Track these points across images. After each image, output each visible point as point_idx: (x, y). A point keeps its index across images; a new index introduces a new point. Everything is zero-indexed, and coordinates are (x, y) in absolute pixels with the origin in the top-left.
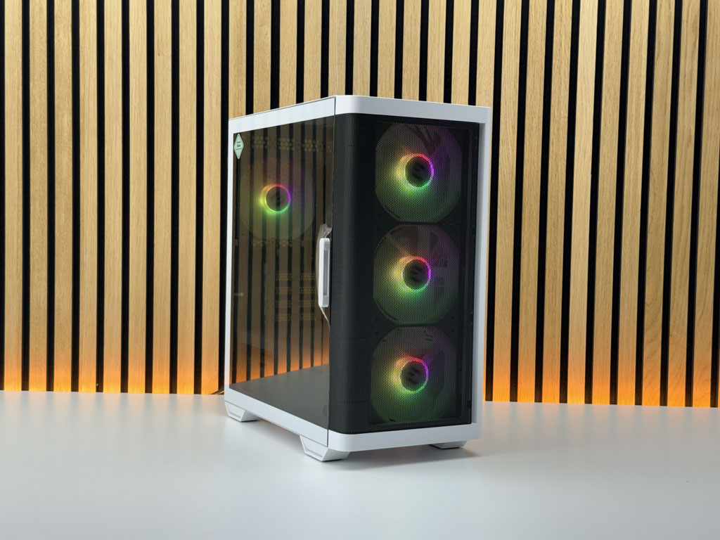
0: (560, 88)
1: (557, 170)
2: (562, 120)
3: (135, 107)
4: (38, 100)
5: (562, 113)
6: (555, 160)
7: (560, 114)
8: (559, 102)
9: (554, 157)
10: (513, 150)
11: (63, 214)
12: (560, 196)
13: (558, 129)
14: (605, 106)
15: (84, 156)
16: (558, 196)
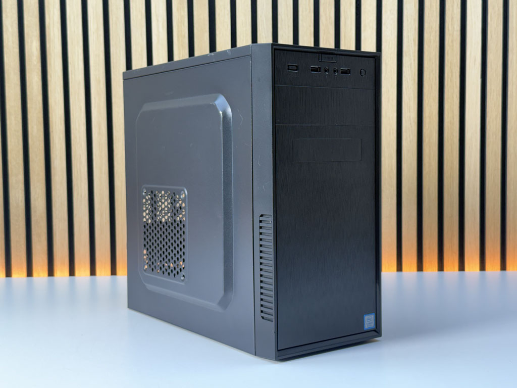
0: (453, 6)
1: (452, 76)
2: (455, 33)
3: (93, 33)
4: (10, 30)
5: (455, 27)
6: (450, 67)
7: (454, 28)
8: (452, 18)
9: (449, 65)
10: (414, 60)
11: (35, 127)
12: (455, 97)
13: (452, 41)
14: (491, 20)
15: (51, 77)
16: (453, 97)
